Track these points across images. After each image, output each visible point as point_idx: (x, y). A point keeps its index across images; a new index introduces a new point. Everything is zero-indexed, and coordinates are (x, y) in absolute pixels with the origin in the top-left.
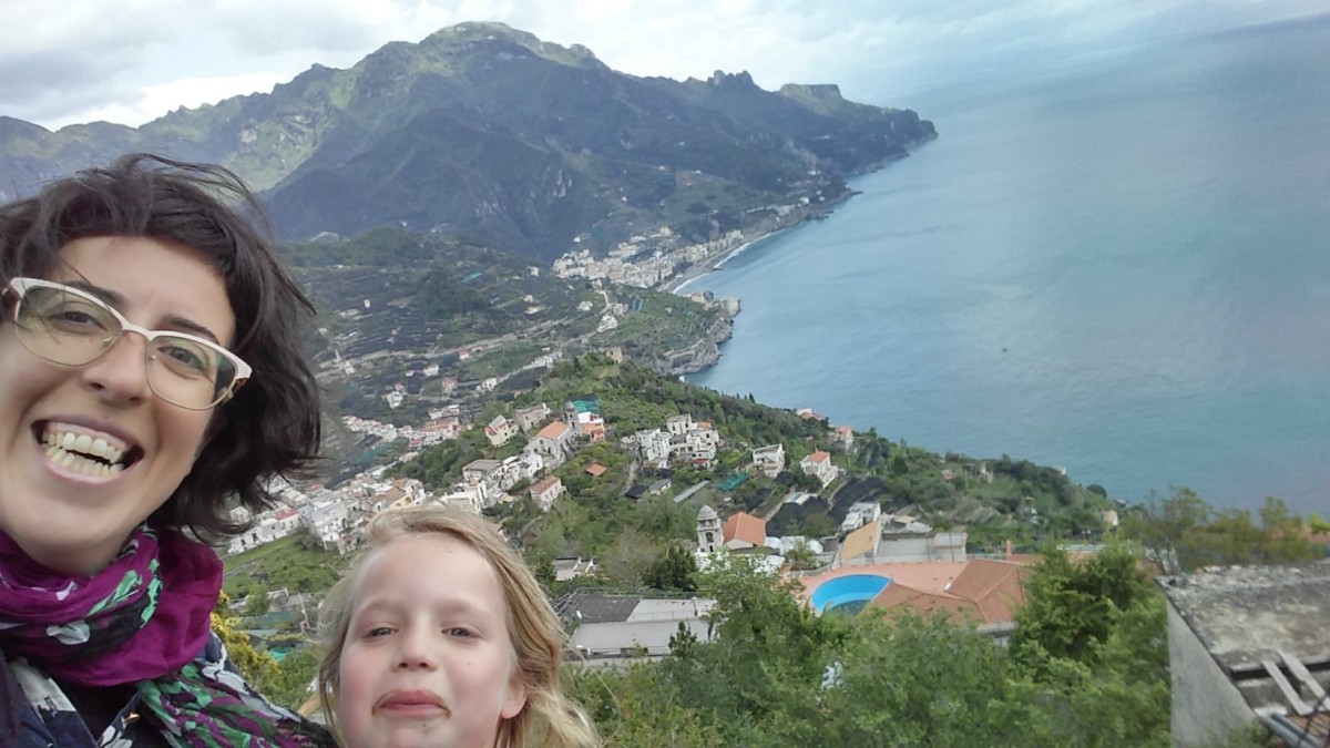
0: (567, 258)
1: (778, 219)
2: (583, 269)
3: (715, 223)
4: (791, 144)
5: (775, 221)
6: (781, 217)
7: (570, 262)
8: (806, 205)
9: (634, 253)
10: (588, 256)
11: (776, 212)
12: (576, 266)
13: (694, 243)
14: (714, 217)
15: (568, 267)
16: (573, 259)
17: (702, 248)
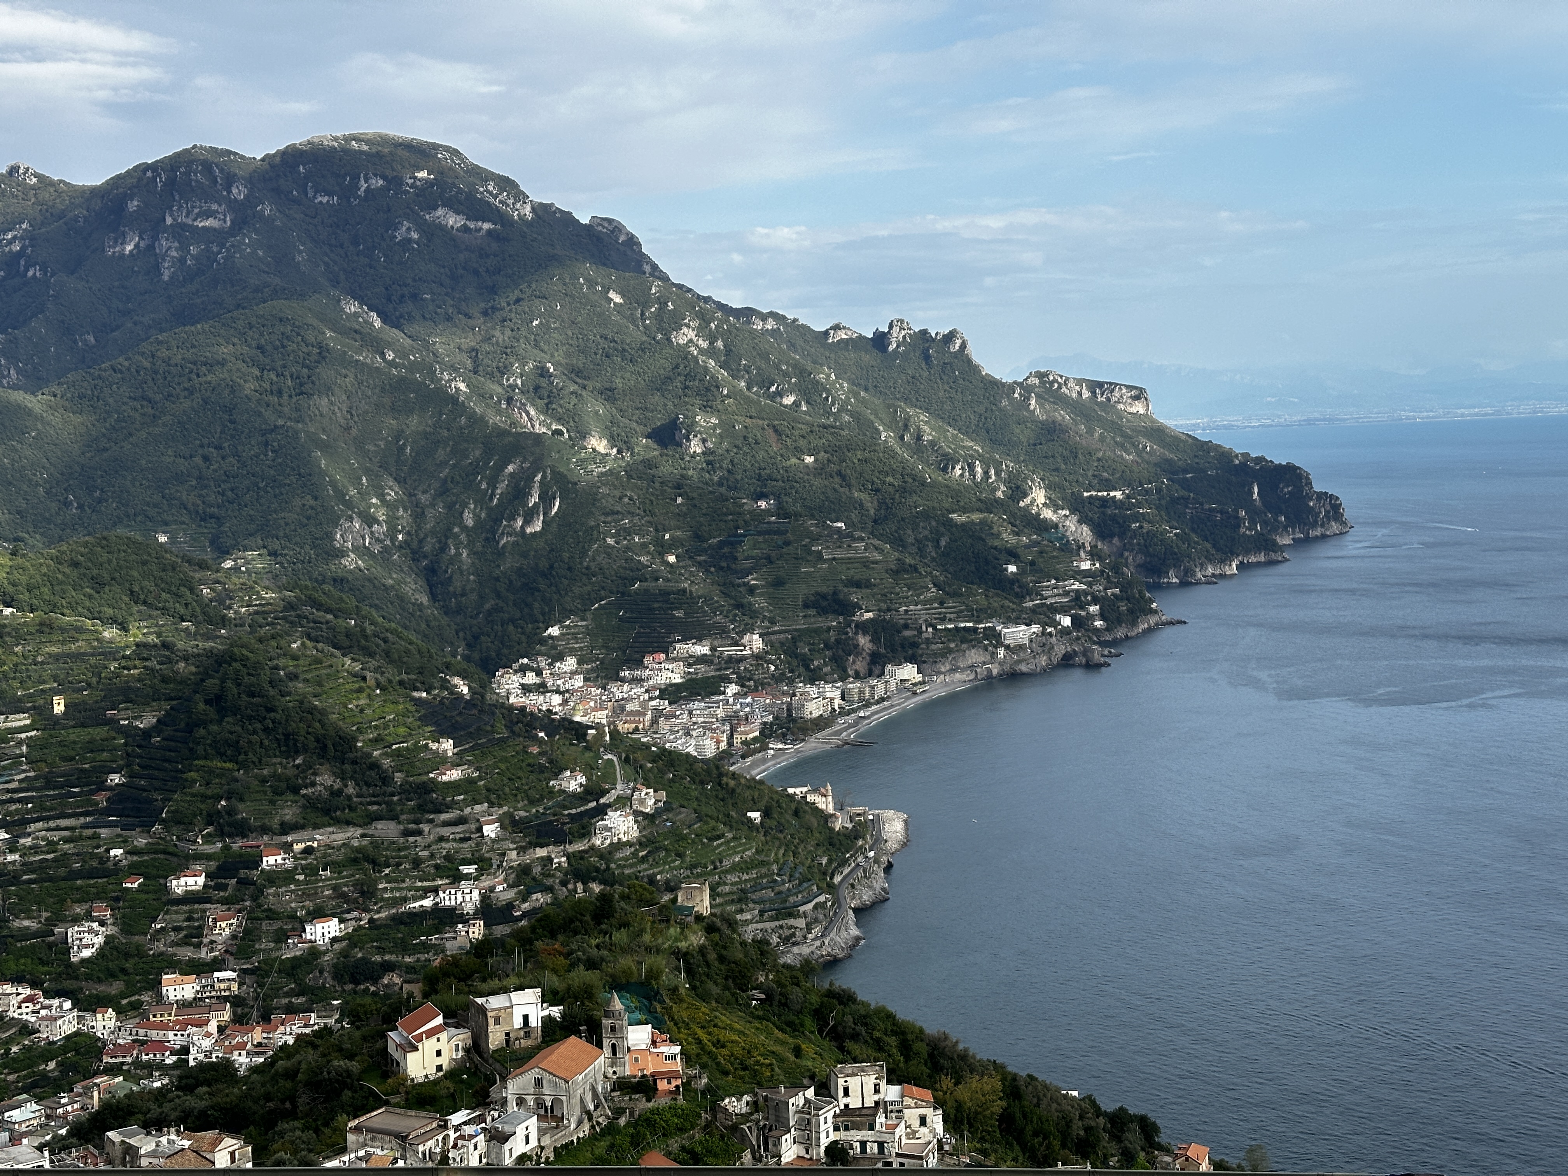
0: (523, 670)
1: (1001, 652)
2: (557, 699)
3: (863, 641)
4: (1039, 496)
5: (994, 655)
6: (1007, 647)
7: (531, 678)
8: (1065, 632)
9: (677, 679)
10: (573, 673)
11: (995, 637)
12: (541, 688)
13: (813, 678)
14: (863, 627)
15: (526, 689)
16: (539, 673)
17: (832, 692)
